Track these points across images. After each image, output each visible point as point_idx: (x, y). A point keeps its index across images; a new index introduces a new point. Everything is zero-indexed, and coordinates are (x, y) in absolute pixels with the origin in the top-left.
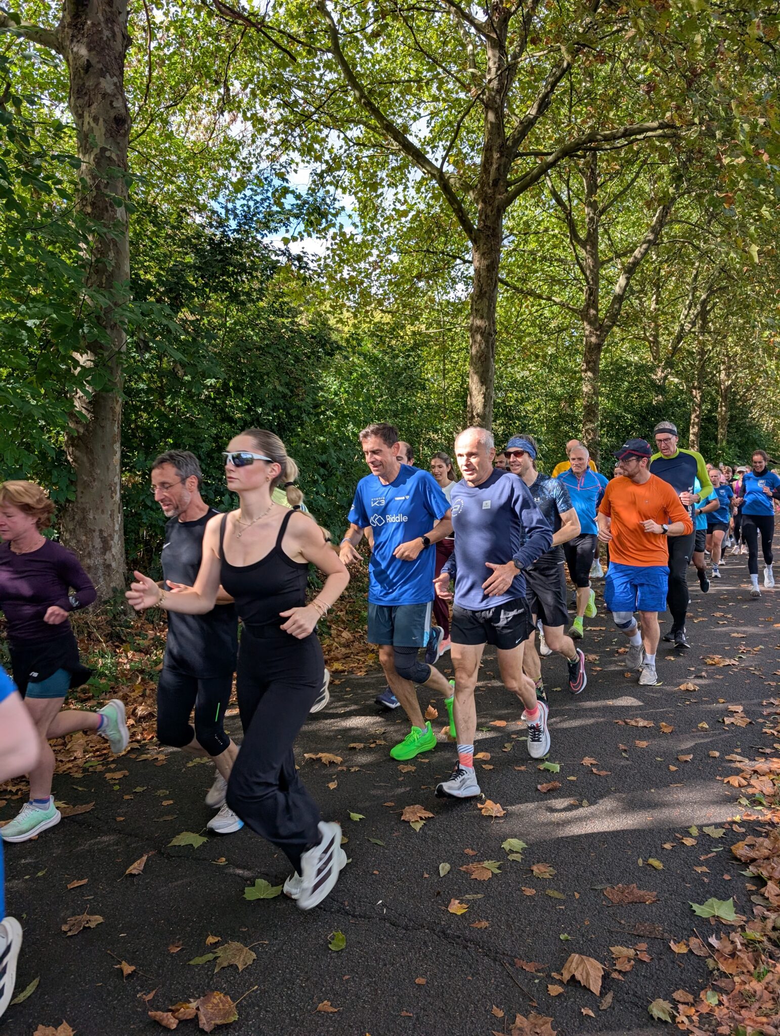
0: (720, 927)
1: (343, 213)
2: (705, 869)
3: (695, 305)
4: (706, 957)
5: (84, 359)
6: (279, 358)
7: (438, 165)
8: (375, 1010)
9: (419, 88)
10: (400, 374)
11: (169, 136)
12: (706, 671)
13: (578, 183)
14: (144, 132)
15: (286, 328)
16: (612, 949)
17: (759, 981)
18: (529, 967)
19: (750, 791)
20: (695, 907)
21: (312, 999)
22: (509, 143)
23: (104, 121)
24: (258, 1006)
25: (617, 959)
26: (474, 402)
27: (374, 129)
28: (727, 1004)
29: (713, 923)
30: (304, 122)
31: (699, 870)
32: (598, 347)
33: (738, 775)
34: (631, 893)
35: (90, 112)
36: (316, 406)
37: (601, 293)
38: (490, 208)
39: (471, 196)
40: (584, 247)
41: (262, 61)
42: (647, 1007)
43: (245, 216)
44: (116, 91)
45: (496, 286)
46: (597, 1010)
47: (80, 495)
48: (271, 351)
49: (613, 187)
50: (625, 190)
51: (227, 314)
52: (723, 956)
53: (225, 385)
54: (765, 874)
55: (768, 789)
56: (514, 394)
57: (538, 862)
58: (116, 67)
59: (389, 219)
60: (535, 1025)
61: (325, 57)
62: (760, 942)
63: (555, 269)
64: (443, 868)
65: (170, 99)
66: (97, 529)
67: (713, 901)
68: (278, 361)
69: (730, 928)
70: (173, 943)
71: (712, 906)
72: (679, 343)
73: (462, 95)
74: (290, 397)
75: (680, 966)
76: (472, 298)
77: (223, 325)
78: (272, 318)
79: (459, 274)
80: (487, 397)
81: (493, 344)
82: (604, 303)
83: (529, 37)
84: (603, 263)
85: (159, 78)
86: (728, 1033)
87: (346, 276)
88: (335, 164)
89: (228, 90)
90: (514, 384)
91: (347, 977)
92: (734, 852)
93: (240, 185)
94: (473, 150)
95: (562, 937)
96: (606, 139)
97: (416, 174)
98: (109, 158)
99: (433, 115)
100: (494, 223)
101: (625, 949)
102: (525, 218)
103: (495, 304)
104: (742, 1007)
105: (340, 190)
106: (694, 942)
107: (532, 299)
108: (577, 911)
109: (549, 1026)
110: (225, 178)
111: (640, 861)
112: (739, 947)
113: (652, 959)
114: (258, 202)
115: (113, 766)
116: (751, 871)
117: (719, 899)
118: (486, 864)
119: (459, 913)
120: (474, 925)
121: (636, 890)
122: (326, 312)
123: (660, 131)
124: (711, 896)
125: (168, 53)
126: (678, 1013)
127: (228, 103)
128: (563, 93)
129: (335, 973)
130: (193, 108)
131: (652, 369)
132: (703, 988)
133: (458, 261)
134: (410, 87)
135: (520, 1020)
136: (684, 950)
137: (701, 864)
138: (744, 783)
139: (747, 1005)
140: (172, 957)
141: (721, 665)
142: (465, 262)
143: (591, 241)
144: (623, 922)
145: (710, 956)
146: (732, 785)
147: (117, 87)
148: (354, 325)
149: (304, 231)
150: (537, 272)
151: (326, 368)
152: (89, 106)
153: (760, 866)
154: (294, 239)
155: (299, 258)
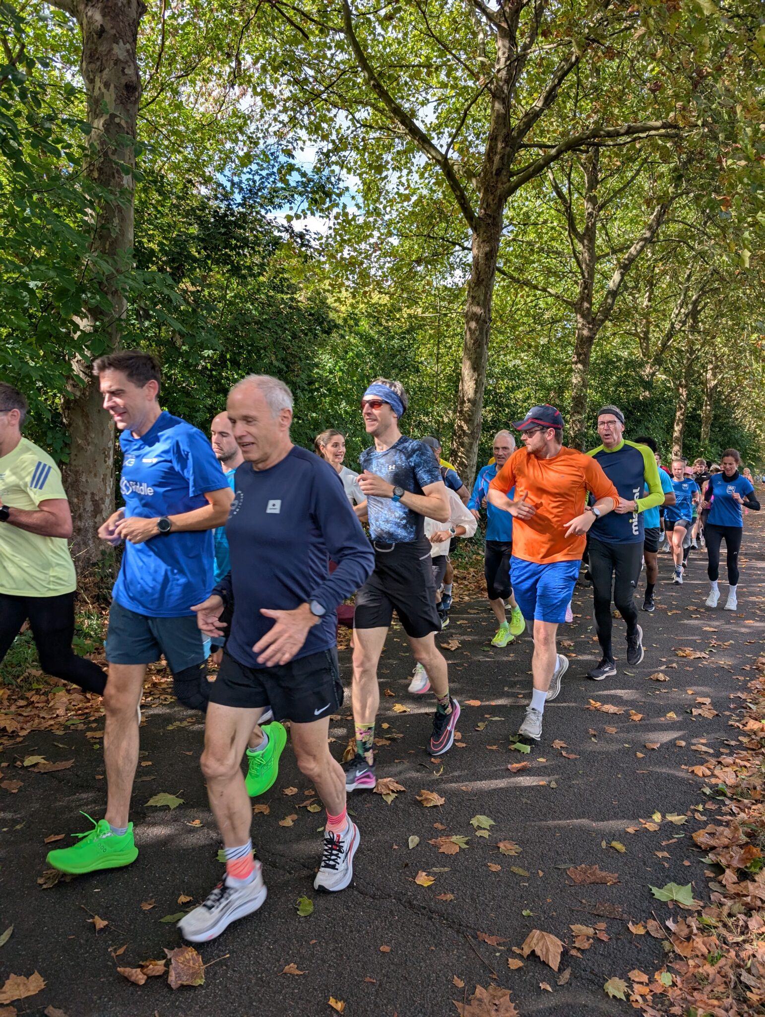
0: (678, 911)
1: (347, 194)
2: (666, 854)
3: (687, 304)
4: (663, 940)
5: (84, 324)
6: (276, 333)
7: (443, 151)
8: (340, 975)
9: (429, 74)
10: (394, 356)
11: (179, 107)
12: (677, 663)
13: (579, 176)
14: (154, 100)
15: (286, 304)
16: (572, 927)
17: (713, 965)
18: (491, 941)
19: (713, 781)
20: (655, 890)
21: (279, 961)
22: (514, 133)
23: (115, 87)
24: (226, 966)
25: (576, 936)
26: (466, 388)
27: (382, 111)
28: (680, 986)
29: (671, 907)
30: (313, 100)
31: (660, 854)
32: (590, 339)
33: (702, 765)
34: (593, 874)
35: (101, 77)
36: (311, 383)
37: (596, 286)
38: (492, 197)
39: (474, 184)
40: (581, 241)
41: (274, 37)
42: (603, 984)
43: (250, 191)
44: (128, 58)
45: (493, 274)
46: (555, 985)
47: (73, 457)
48: (269, 326)
49: (614, 183)
50: (625, 187)
51: (227, 287)
52: (678, 939)
53: (222, 356)
54: (724, 862)
55: (731, 780)
56: (505, 383)
57: (505, 840)
58: (129, 34)
59: (391, 202)
60: (494, 997)
61: (337, 37)
62: (715, 927)
63: (553, 262)
64: (412, 841)
65: (182, 70)
66: (89, 492)
67: (672, 885)
68: (275, 336)
69: (688, 912)
70: (146, 901)
71: (671, 890)
72: (668, 340)
73: (470, 83)
74: (286, 373)
75: (637, 947)
76: (469, 285)
77: (223, 297)
78: (272, 293)
79: (458, 260)
80: (478, 383)
81: (487, 331)
82: (597, 298)
83: (540, 29)
84: (599, 258)
85: (171, 48)
86: (680, 1013)
87: (346, 255)
88: (341, 144)
89: (239, 63)
90: (506, 372)
91: (314, 941)
92: (695, 839)
93: (247, 159)
94: (477, 138)
95: (524, 913)
96: (609, 135)
97: (421, 159)
98: (119, 124)
99: (442, 100)
100: (495, 211)
101: (585, 927)
102: (525, 209)
103: (491, 292)
104: (695, 989)
105: (345, 170)
106: (652, 924)
107: (527, 289)
108: (540, 888)
109: (508, 998)
110: (232, 151)
111: (604, 844)
112: (695, 931)
113: (610, 939)
114: (263, 177)
115: (94, 725)
116: (711, 858)
117: (678, 884)
118: (454, 838)
119: (425, 885)
120: (440, 897)
121: (598, 872)
122: (325, 291)
123: (662, 131)
124: (671, 880)
125: (182, 23)
126: (633, 991)
127: (238, 77)
128: (571, 87)
129: (303, 937)
130: (204, 80)
131: (642, 365)
132: (658, 968)
133: (457, 248)
134: (420, 72)
135: (480, 991)
136: (642, 931)
137: (662, 849)
138: (708, 773)
139: (700, 987)
140: (144, 914)
141: (692, 658)
142: (464, 249)
143: (589, 236)
144: (584, 901)
145: (667, 939)
146: (696, 775)
147: (129, 54)
148: (352, 305)
149: (308, 209)
150: (534, 262)
151: (322, 345)
152: (101, 71)
153: (719, 854)
154: (298, 217)
155: (301, 236)
